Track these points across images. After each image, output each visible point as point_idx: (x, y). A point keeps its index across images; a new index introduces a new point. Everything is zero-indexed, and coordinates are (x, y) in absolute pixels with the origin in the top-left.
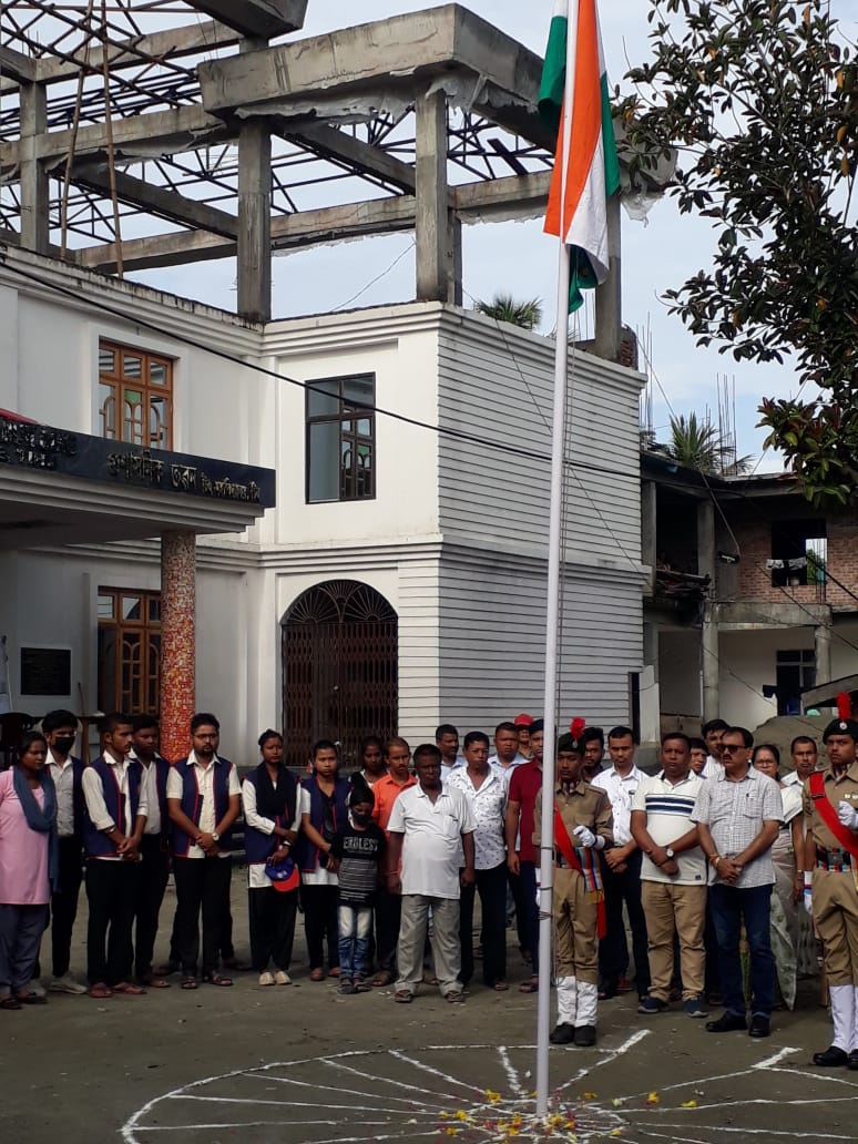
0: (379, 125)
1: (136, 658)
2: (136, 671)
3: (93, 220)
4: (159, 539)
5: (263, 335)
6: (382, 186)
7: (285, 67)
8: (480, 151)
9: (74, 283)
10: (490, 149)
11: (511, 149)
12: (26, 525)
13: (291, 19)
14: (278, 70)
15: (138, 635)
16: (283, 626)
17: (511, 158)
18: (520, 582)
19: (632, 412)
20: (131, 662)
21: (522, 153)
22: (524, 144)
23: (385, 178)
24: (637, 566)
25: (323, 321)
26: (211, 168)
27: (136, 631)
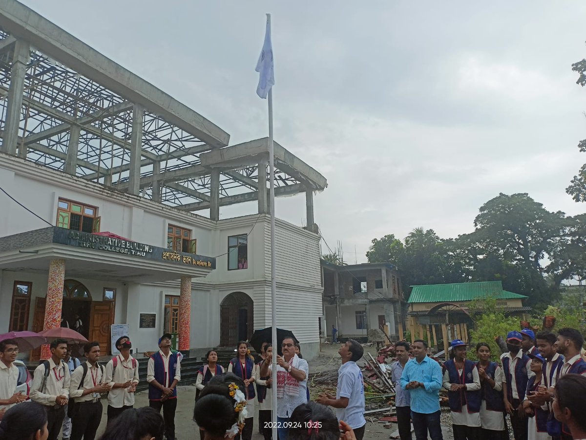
0: (249, 171)
1: (176, 316)
2: (176, 320)
3: (175, 199)
4: (180, 280)
5: (216, 224)
6: (250, 188)
7: (223, 154)
8: (276, 179)
9: (161, 208)
10: (278, 178)
11: (284, 178)
12: (140, 276)
13: (225, 143)
14: (221, 155)
15: (177, 309)
16: (221, 306)
17: (283, 181)
18: (288, 292)
19: (317, 246)
20: (175, 317)
21: (287, 179)
22: (287, 177)
23: (251, 186)
24: (320, 287)
25: (233, 220)
26: (205, 184)
27: (177, 308)
